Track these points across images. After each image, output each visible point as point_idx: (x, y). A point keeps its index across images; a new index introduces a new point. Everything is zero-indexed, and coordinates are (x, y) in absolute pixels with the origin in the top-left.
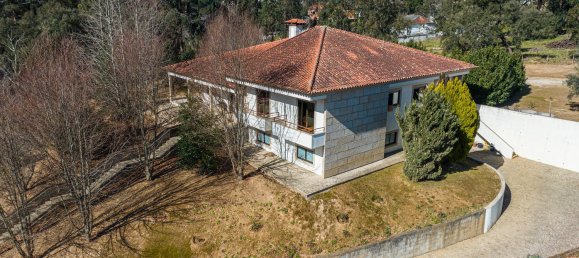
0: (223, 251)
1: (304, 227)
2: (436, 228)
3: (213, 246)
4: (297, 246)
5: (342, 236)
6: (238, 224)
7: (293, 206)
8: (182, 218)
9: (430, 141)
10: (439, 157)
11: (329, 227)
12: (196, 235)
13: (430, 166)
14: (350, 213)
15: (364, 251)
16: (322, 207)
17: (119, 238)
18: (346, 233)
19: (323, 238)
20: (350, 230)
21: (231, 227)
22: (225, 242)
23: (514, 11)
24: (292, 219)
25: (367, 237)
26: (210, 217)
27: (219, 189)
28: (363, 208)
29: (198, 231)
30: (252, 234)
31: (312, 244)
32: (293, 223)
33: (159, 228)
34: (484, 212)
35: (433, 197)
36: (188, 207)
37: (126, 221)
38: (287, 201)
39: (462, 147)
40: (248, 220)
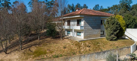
0: (55, 53)
1: (78, 48)
2: (116, 50)
3: (53, 51)
4: (76, 52)
5: (88, 50)
6: (60, 47)
7: (75, 43)
8: (45, 46)
9: (112, 28)
10: (115, 33)
11: (85, 48)
12: (48, 49)
13: (113, 36)
14: (91, 46)
15: (95, 54)
16: (83, 44)
17: (29, 49)
18: (89, 50)
19: (83, 51)
20: (91, 49)
21: (58, 48)
22: (56, 51)
23: (134, 12)
24: (74, 46)
25: (95, 51)
26: (53, 46)
27: (56, 41)
28: (94, 45)
29: (49, 48)
30: (63, 49)
31: (80, 52)
32: (75, 47)
33: (39, 47)
34: (130, 47)
35: (114, 44)
36: (47, 44)
37: (31, 46)
38: (73, 43)
39: (122, 32)
40: (63, 47)
